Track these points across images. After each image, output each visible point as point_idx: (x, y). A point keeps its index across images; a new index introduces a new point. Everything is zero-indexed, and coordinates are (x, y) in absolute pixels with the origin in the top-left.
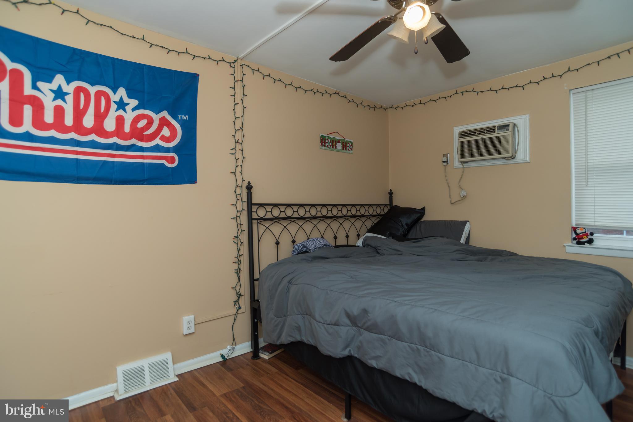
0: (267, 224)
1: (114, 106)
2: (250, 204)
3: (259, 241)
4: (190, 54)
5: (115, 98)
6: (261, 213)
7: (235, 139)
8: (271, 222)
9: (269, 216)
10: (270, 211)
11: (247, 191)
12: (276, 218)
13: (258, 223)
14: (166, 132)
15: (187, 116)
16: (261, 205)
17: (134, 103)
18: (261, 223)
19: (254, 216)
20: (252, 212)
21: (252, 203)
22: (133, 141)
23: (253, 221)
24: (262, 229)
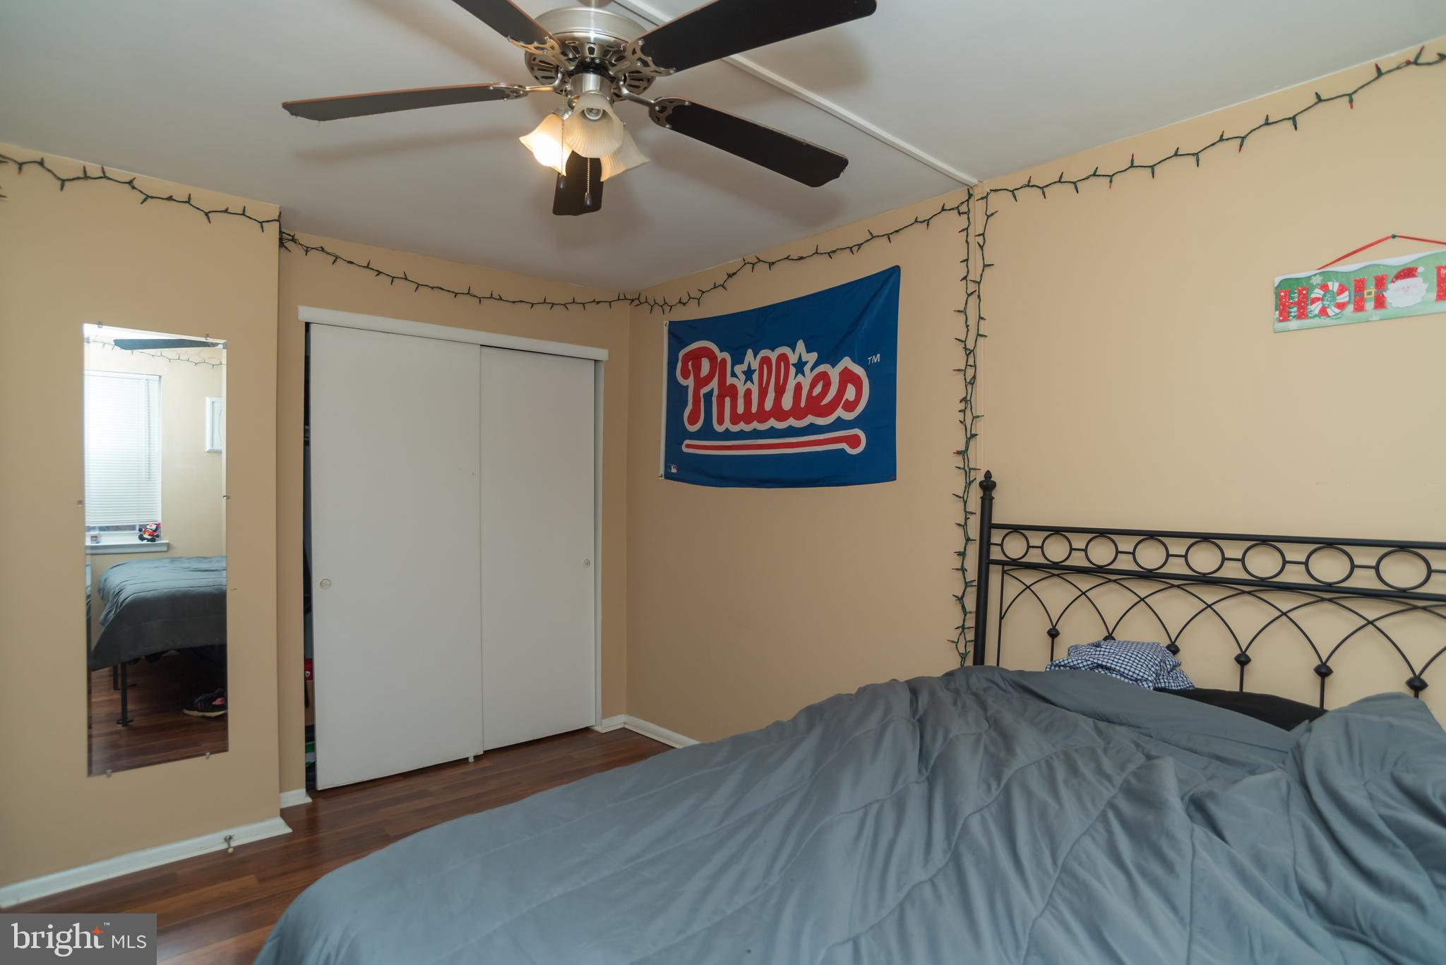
0: (1029, 577)
1: (793, 370)
2: (987, 525)
3: (1001, 618)
4: (878, 236)
5: (793, 359)
6: (1015, 548)
7: (965, 379)
8: (1038, 575)
9: (1035, 557)
10: (1040, 545)
11: (982, 495)
12: (1056, 565)
13: (1004, 572)
14: (850, 393)
15: (878, 355)
16: (1016, 529)
17: (813, 357)
18: (1014, 573)
19: (996, 554)
20: (989, 544)
21: (993, 522)
22: (810, 419)
23: (992, 567)
24: (1012, 588)
